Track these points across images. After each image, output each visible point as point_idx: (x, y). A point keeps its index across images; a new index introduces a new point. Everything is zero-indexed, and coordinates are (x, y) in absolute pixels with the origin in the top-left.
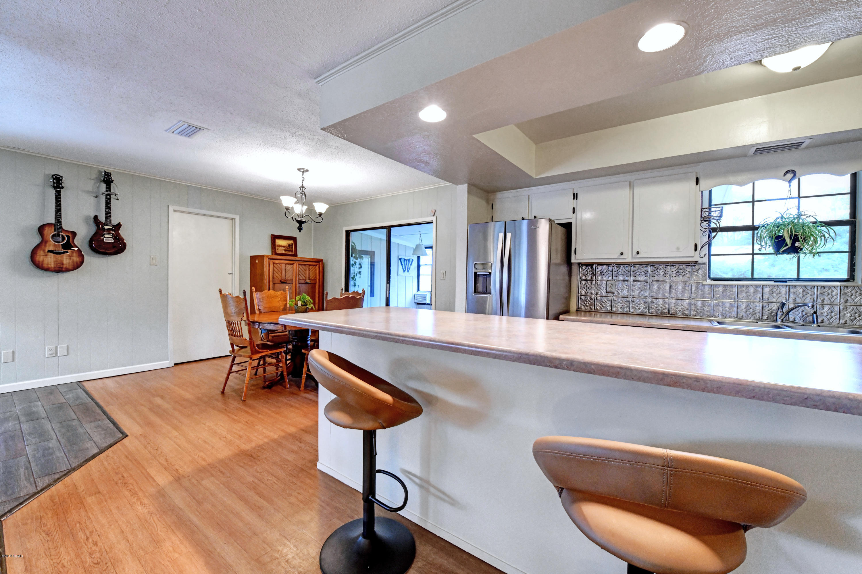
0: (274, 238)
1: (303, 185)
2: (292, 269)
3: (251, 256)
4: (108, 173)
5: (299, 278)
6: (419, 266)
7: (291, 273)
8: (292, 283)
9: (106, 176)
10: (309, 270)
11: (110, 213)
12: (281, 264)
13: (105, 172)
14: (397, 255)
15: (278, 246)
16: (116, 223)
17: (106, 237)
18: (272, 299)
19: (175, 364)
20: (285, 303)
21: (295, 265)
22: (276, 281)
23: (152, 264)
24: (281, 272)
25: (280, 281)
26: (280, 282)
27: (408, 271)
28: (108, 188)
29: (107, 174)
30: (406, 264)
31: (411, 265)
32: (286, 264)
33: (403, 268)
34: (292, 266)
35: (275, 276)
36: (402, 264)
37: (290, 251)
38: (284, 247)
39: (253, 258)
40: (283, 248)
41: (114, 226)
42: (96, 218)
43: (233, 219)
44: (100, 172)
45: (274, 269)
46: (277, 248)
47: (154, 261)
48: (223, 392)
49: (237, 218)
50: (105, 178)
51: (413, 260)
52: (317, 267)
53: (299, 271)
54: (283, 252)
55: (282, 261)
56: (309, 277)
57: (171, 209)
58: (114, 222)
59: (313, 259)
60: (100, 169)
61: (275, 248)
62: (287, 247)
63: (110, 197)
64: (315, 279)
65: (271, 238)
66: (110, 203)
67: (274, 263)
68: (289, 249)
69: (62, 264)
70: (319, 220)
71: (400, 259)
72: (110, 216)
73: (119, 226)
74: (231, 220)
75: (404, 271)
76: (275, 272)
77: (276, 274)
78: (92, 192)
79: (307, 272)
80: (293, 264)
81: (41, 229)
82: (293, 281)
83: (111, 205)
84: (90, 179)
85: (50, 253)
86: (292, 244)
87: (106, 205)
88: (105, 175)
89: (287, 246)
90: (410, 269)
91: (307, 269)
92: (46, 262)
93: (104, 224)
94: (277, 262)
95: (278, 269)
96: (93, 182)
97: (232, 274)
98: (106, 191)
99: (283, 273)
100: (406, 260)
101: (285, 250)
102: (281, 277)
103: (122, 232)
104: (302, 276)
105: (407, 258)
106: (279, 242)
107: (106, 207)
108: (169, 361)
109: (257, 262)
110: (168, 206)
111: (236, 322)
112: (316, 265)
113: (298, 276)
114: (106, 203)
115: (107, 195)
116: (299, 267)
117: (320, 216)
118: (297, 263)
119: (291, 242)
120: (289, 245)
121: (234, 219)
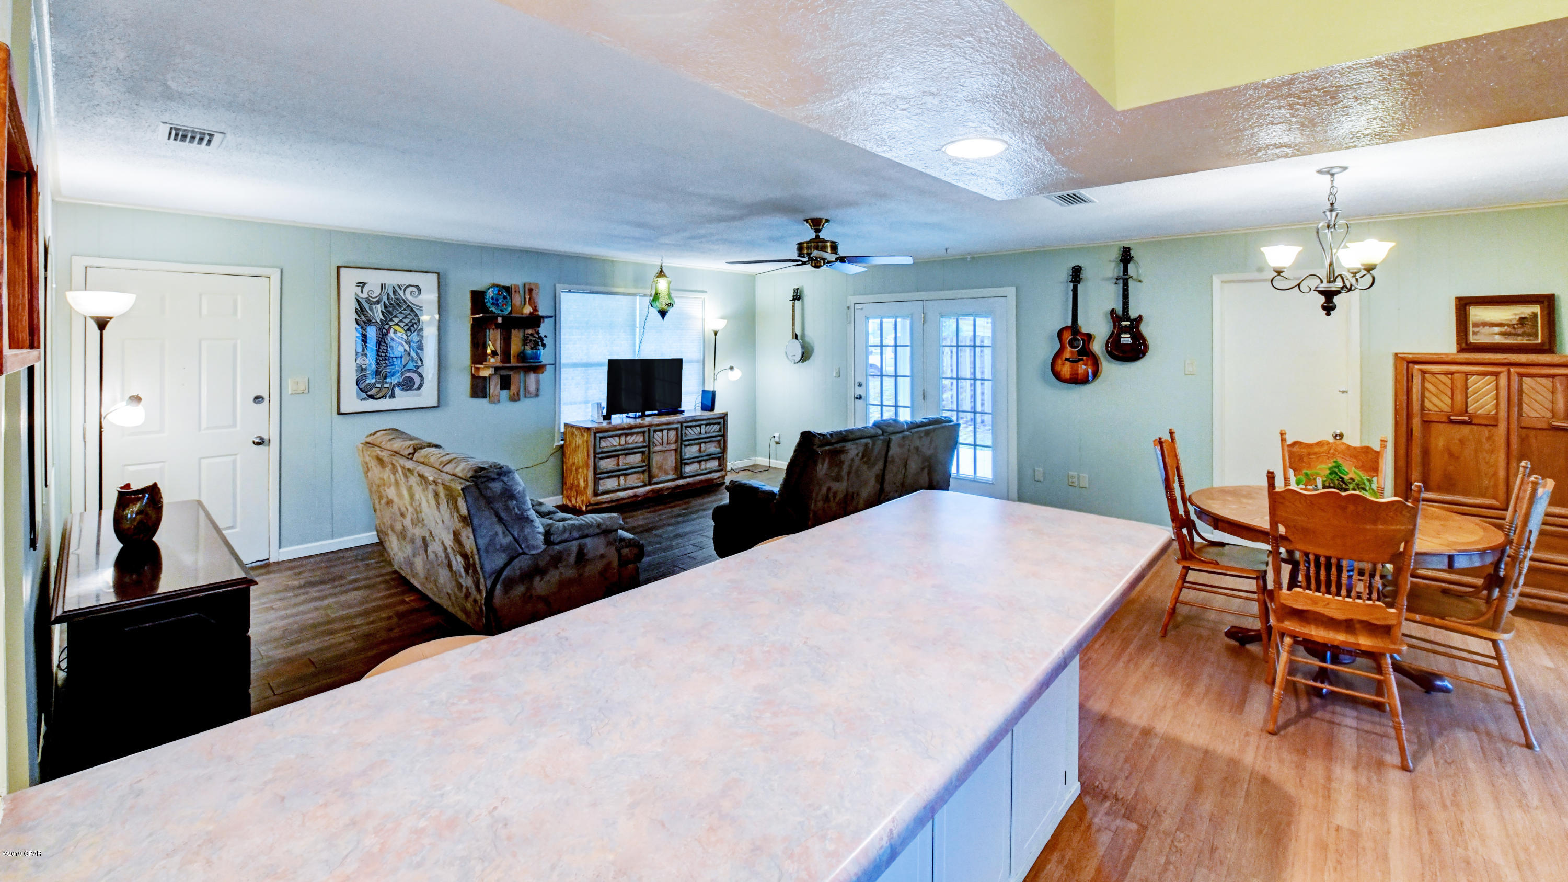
0: (1463, 305)
4: (1127, 248)
9: (1124, 254)
11: (1128, 303)
13: (1124, 248)
15: (1476, 325)
16: (1135, 317)
17: (1124, 337)
23: (1187, 373)
28: (1126, 270)
29: (1125, 250)
37: (1529, 335)
38: (1500, 325)
40: (1497, 329)
41: (1133, 321)
42: (1113, 311)
44: (1119, 249)
46: (1475, 330)
47: (1191, 369)
50: (1123, 256)
54: (1498, 339)
57: (1216, 280)
60: (1119, 246)
61: (1468, 331)
62: (1512, 326)
63: (1128, 281)
65: (1457, 305)
66: (1128, 290)
68: (1520, 331)
69: (1077, 374)
72: (1128, 308)
73: (1139, 321)
78: (1110, 279)
81: (1060, 334)
83: (1129, 292)
84: (1110, 261)
85: (1067, 362)
86: (1536, 315)
87: (1123, 293)
88: (1123, 252)
89: (1514, 322)
92: (1062, 373)
93: (1122, 320)
96: (1111, 265)
97: (1347, 392)
98: (1124, 275)
101: (1501, 334)
103: (1144, 329)
106: (1487, 314)
107: (1123, 296)
110: (1211, 277)
114: (1123, 290)
115: (1124, 280)
119: (1531, 310)
120: (1523, 319)
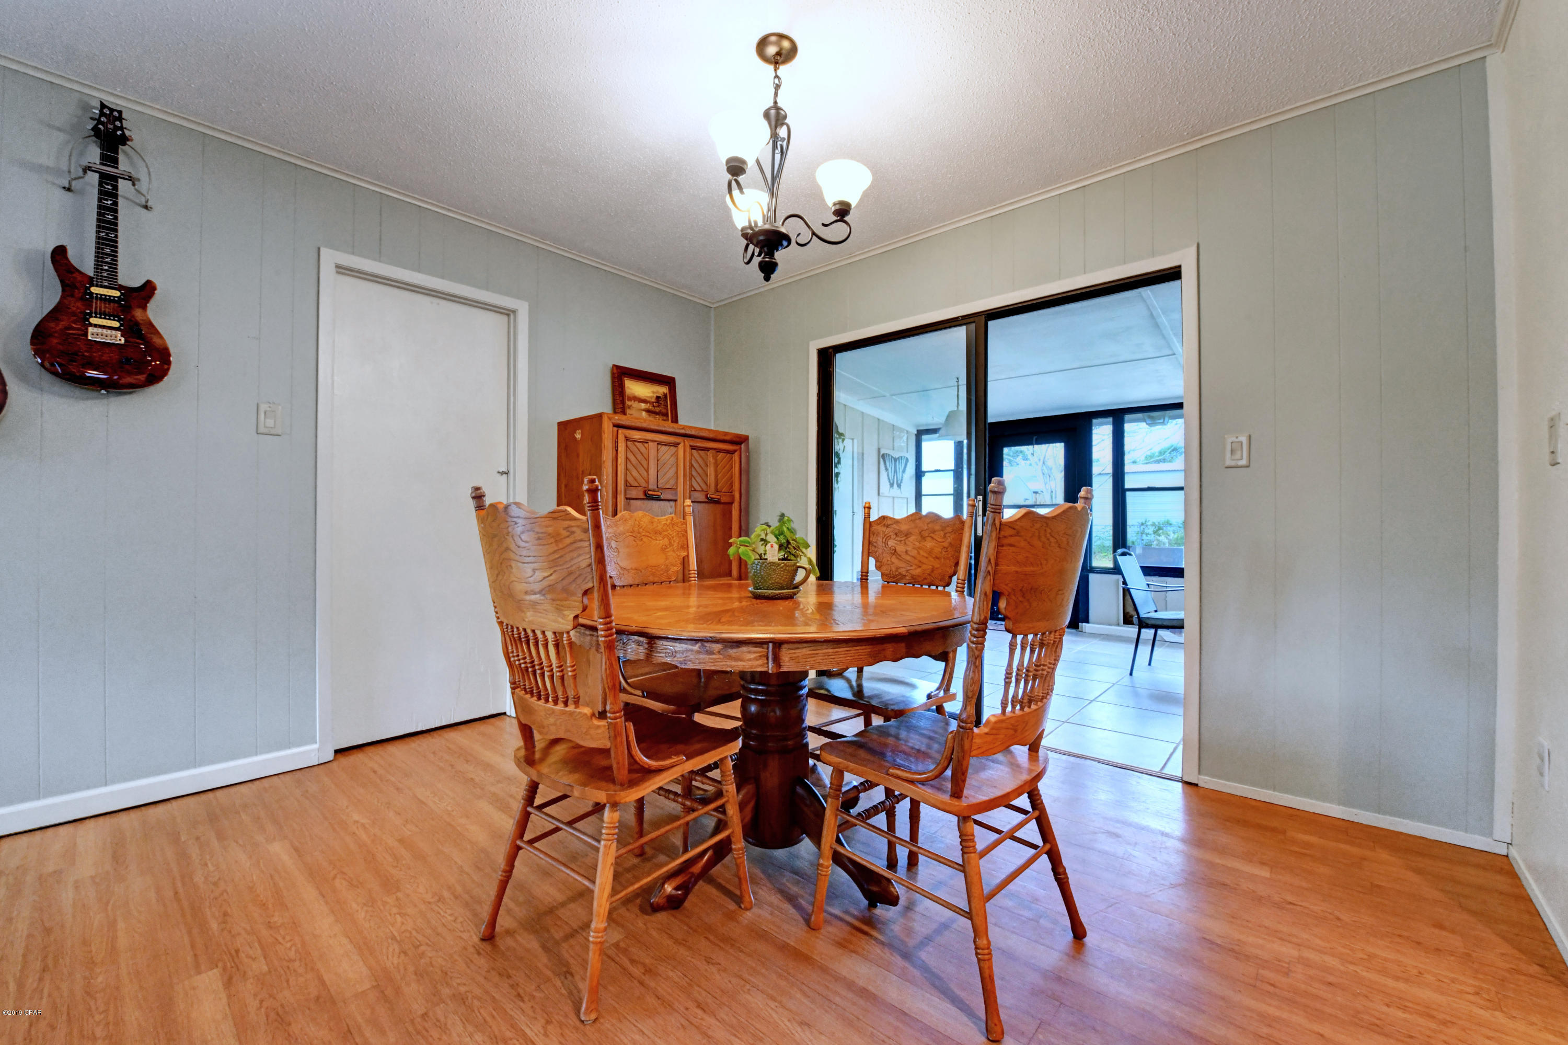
0: (620, 375)
1: (776, 102)
2: (673, 460)
3: (560, 424)
4: (112, 110)
5: (691, 486)
6: (919, 474)
7: (671, 473)
8: (676, 501)
9: (103, 119)
10: (716, 465)
11: (114, 244)
12: (645, 442)
13: (103, 106)
14: (876, 447)
15: (630, 399)
16: (137, 283)
17: (95, 326)
18: (645, 539)
19: (338, 752)
20: (684, 554)
21: (681, 446)
22: (634, 493)
23: (262, 429)
24: (646, 466)
25: (645, 493)
26: (642, 496)
27: (899, 486)
28: (110, 158)
29: (107, 111)
30: (895, 471)
31: (904, 471)
32: (659, 443)
33: (889, 479)
34: (673, 449)
35: (630, 479)
36: (887, 469)
37: (659, 414)
38: (644, 401)
39: (565, 428)
40: (643, 405)
41: (128, 292)
42: (59, 254)
43: (509, 313)
44: (86, 107)
45: (627, 458)
46: (628, 403)
47: (270, 423)
48: (489, 937)
49: (523, 308)
50: (99, 122)
51: (907, 460)
52: (737, 454)
53: (692, 466)
54: (644, 416)
55: (649, 436)
56: (717, 485)
57: (329, 258)
58: (129, 276)
59: (726, 434)
60: (86, 99)
61: (623, 402)
62: (651, 403)
63: (116, 188)
64: (731, 491)
65: (613, 374)
66: (114, 210)
67: (627, 439)
68: (657, 409)
70: (838, 232)
71: (883, 455)
72: (114, 255)
73: (148, 289)
74: (505, 318)
75: (892, 485)
76: (630, 466)
77: (635, 473)
78: (57, 172)
79: (711, 470)
80: (676, 445)
82: (676, 494)
83: (116, 218)
84: (50, 126)
86: (665, 395)
87: (99, 214)
88: (102, 114)
89: (653, 400)
90: (903, 481)
91: (711, 460)
93: (91, 281)
94: (637, 435)
95: (639, 457)
96: (62, 137)
97: (507, 473)
98: (103, 167)
99: (653, 471)
100: (895, 460)
102: (647, 482)
103: (158, 314)
104: (699, 479)
105: (896, 455)
106: (635, 388)
107: (98, 220)
108: (316, 746)
109: (578, 436)
110: (319, 249)
111: (550, 635)
112: (733, 452)
113: (690, 479)
114: (99, 207)
115: (103, 180)
116: (692, 455)
117: (842, 220)
118: (688, 442)
119: (662, 390)
120: (658, 398)
121: (514, 312)
